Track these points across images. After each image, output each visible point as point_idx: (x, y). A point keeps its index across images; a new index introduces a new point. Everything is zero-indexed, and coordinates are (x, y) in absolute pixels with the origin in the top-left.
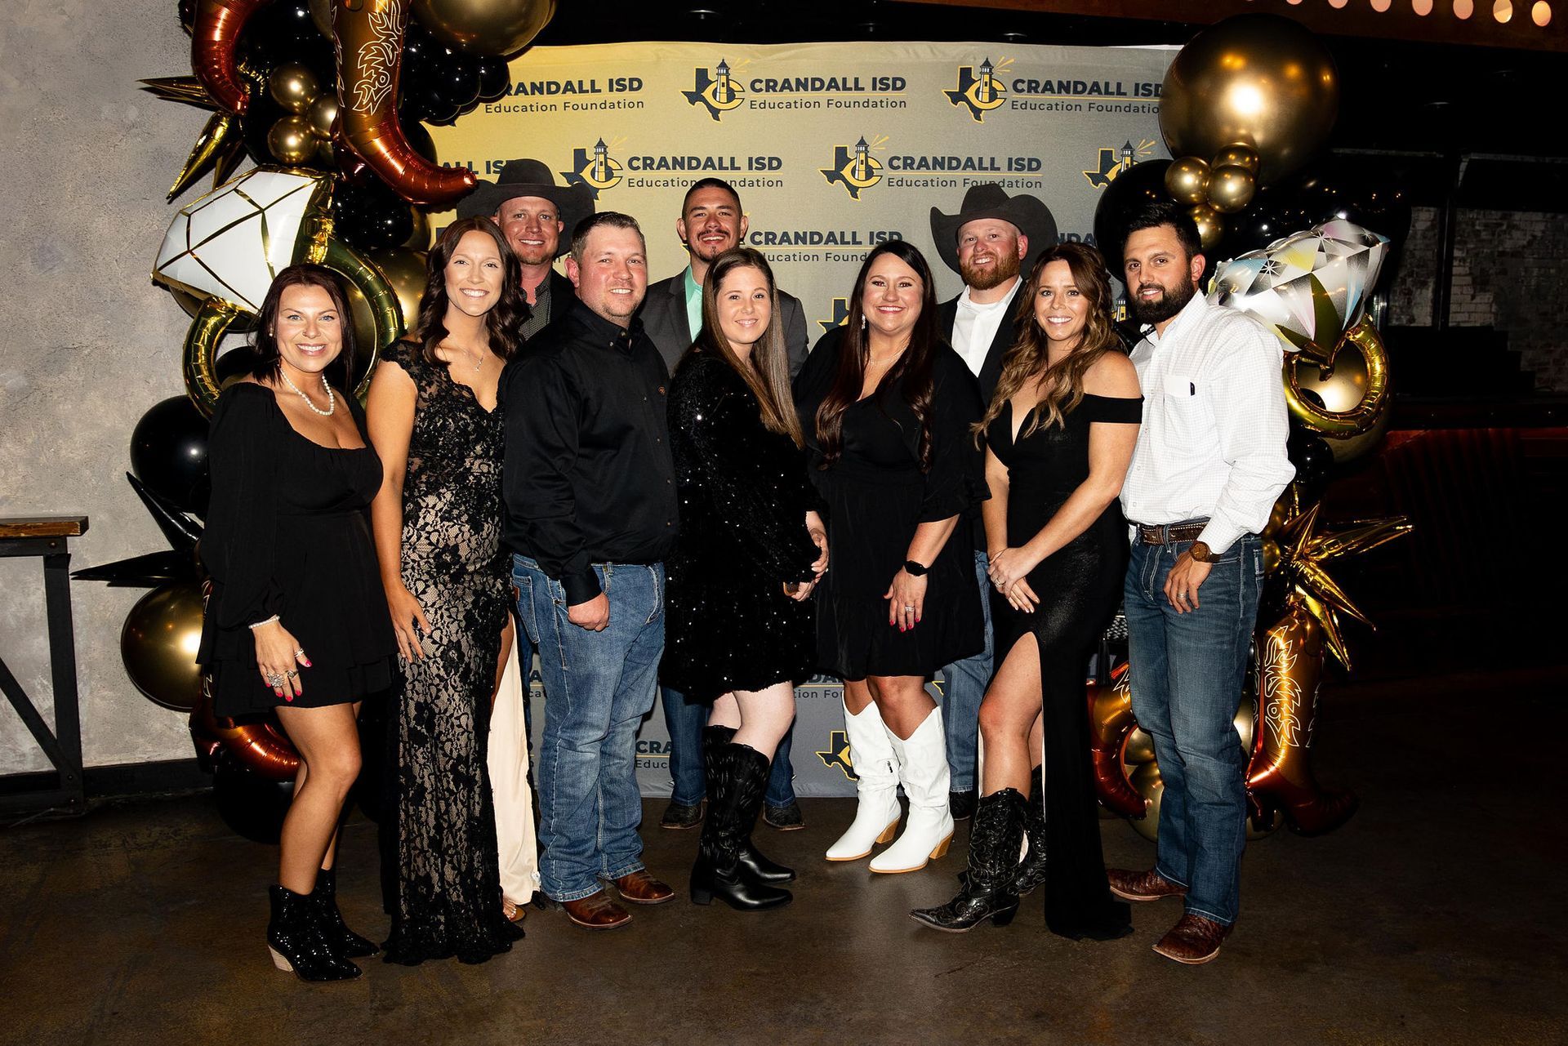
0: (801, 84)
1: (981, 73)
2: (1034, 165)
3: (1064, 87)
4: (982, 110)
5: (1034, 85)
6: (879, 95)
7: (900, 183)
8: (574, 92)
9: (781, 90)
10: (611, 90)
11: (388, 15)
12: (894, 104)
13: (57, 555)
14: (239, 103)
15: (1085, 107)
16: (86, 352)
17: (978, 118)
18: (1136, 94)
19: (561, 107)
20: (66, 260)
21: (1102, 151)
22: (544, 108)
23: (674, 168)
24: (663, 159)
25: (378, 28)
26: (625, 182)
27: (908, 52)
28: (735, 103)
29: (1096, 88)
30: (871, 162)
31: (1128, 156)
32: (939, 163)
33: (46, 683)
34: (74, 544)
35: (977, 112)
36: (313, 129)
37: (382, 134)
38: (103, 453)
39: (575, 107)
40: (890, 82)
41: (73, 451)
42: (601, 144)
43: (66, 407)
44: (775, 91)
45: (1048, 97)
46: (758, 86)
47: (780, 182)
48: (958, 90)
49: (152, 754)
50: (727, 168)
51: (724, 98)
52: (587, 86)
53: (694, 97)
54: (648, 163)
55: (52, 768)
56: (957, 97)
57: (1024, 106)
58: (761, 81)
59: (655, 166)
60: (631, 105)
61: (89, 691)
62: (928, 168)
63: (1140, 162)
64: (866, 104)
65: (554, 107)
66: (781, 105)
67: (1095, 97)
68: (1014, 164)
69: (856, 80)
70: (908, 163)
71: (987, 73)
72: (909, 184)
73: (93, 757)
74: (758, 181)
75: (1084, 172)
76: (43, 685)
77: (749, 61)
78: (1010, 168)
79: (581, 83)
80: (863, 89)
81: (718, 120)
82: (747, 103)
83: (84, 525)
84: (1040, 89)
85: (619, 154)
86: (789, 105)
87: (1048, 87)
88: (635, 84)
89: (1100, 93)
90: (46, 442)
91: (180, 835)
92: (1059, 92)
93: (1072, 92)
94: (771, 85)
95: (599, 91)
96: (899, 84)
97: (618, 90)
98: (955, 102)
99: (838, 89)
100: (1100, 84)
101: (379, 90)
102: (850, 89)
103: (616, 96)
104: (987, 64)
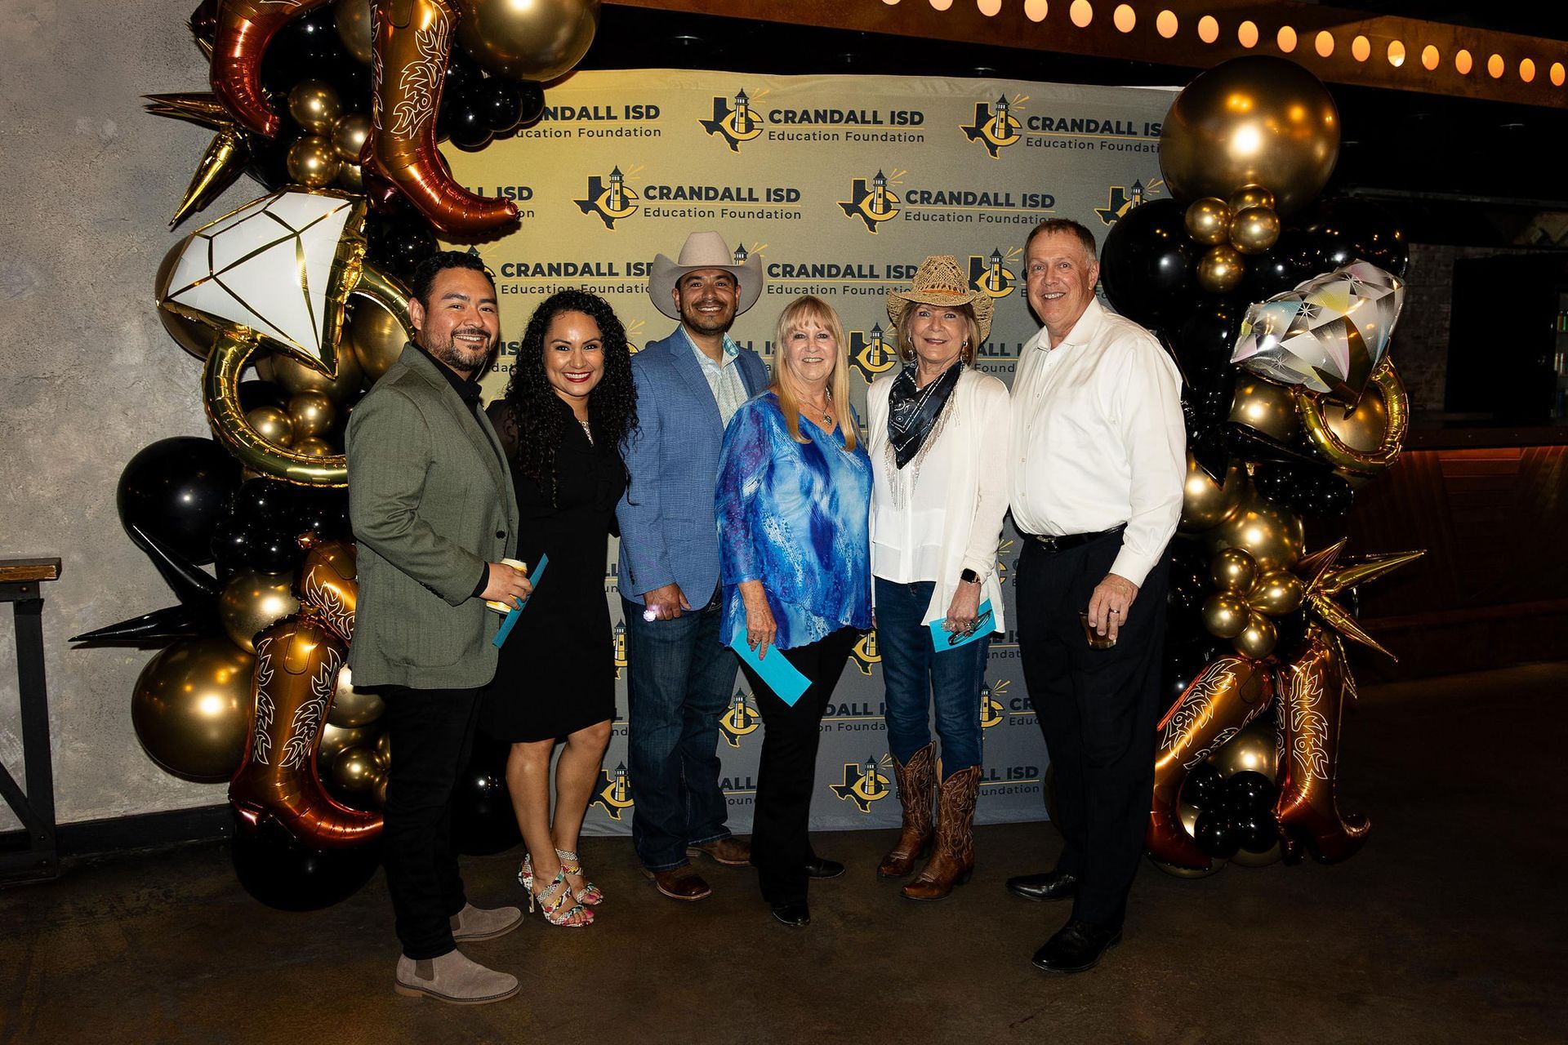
0: (821, 116)
1: (997, 109)
2: (1048, 201)
3: (1077, 125)
4: (998, 146)
5: (1048, 122)
6: (897, 129)
7: (918, 217)
8: (590, 118)
9: (800, 122)
10: (627, 117)
11: (436, 35)
12: (912, 138)
13: (29, 600)
14: (268, 125)
15: (1097, 146)
16: (59, 382)
17: (994, 153)
18: (1146, 134)
19: (575, 133)
20: (37, 284)
21: (1113, 189)
22: (558, 134)
23: (691, 198)
24: (680, 189)
25: (424, 47)
26: (641, 211)
27: (926, 86)
28: (754, 133)
29: (1107, 127)
30: (889, 196)
31: (1137, 194)
32: (955, 198)
33: (12, 736)
34: (46, 589)
35: (993, 148)
36: (339, 149)
37: (418, 161)
38: (76, 490)
39: (591, 134)
40: (908, 116)
41: (43, 490)
42: (616, 172)
43: (36, 441)
44: (793, 122)
45: (1062, 135)
46: (776, 117)
47: (798, 215)
48: (974, 126)
49: (128, 808)
50: (745, 199)
51: (742, 128)
52: (602, 112)
53: (712, 127)
54: (665, 192)
55: (20, 826)
56: (974, 133)
57: (1038, 143)
58: (780, 112)
59: (672, 196)
60: (648, 133)
61: (59, 743)
62: (945, 203)
63: (1149, 200)
64: (884, 138)
65: (568, 133)
66: (799, 137)
67: (1107, 136)
68: (1028, 200)
69: (875, 113)
70: (925, 197)
71: (1003, 110)
72: (926, 218)
73: (66, 813)
74: (776, 213)
75: (1095, 210)
76: (8, 739)
77: (768, 91)
78: (1024, 205)
79: (596, 109)
80: (881, 122)
81: (737, 150)
82: (766, 134)
83: (56, 566)
84: (1054, 127)
85: (635, 182)
86: (808, 138)
87: (1062, 125)
88: (652, 112)
89: (1112, 132)
90: (13, 479)
91: (171, 897)
92: (1073, 130)
93: (1084, 130)
94: (790, 116)
95: (615, 118)
96: (917, 118)
97: (634, 117)
98: (972, 137)
99: (857, 122)
100: (1111, 123)
101: (420, 113)
102: (869, 122)
103: (632, 124)
104: (1003, 100)
